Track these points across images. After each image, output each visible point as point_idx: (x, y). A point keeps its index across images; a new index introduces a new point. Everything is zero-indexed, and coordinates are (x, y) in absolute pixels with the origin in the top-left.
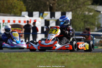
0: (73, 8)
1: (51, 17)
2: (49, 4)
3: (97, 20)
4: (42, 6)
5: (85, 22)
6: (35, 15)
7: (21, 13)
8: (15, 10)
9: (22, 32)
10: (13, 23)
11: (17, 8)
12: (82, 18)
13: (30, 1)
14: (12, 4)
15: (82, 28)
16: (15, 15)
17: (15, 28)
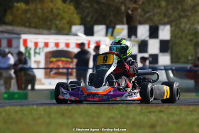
0: (173, 17)
1: (130, 36)
2: (125, 10)
4: (112, 13)
5: (197, 45)
6: (98, 31)
7: (70, 28)
8: (58, 22)
9: (71, 66)
10: (55, 49)
11: (63, 18)
12: (192, 37)
13: (88, 5)
14: (52, 10)
15: (190, 58)
16: (60, 31)
17: (59, 59)
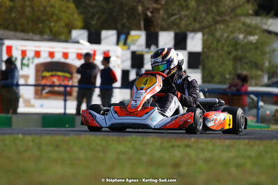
0: (206, 23)
1: (148, 45)
2: (143, 11)
3: (268, 56)
4: (125, 15)
5: (237, 59)
6: (106, 38)
7: (70, 32)
8: (52, 24)
9: (70, 83)
10: (49, 60)
11: (59, 19)
12: (230, 49)
13: (93, 3)
14: (45, 8)
15: (228, 76)
16: (55, 37)
17: (54, 73)
